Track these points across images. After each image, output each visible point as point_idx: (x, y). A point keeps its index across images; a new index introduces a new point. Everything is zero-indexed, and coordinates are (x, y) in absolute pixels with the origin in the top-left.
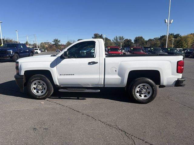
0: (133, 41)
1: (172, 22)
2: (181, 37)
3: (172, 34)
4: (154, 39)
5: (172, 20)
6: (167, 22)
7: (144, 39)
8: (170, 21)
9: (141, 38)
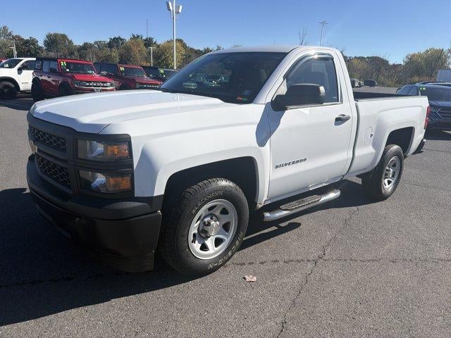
0: (41, 44)
1: (180, 11)
2: (158, 46)
3: (138, 36)
4: (96, 43)
5: (181, 7)
6: (171, 8)
7: (70, 42)
8: (178, 8)
9: (64, 36)
